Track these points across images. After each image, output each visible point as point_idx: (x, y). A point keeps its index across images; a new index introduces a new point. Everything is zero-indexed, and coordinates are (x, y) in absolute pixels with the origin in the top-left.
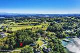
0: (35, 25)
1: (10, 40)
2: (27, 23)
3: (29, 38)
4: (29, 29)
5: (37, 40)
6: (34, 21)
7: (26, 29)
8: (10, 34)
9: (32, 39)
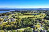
0: (35, 15)
2: (29, 14)
3: (30, 23)
4: (30, 17)
5: (36, 24)
6: (34, 13)
7: (29, 17)
9: (32, 23)
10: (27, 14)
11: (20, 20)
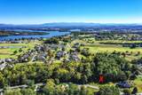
0: (133, 46)
1: (84, 67)
2: (117, 41)
4: (119, 54)
6: (132, 39)
7: (114, 53)
8: (85, 58)
10: (109, 41)
11: (90, 58)
